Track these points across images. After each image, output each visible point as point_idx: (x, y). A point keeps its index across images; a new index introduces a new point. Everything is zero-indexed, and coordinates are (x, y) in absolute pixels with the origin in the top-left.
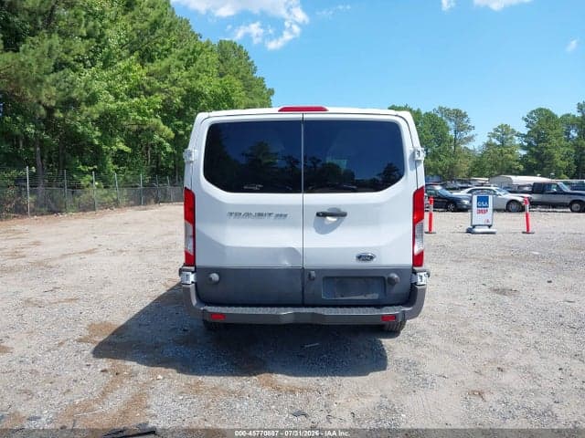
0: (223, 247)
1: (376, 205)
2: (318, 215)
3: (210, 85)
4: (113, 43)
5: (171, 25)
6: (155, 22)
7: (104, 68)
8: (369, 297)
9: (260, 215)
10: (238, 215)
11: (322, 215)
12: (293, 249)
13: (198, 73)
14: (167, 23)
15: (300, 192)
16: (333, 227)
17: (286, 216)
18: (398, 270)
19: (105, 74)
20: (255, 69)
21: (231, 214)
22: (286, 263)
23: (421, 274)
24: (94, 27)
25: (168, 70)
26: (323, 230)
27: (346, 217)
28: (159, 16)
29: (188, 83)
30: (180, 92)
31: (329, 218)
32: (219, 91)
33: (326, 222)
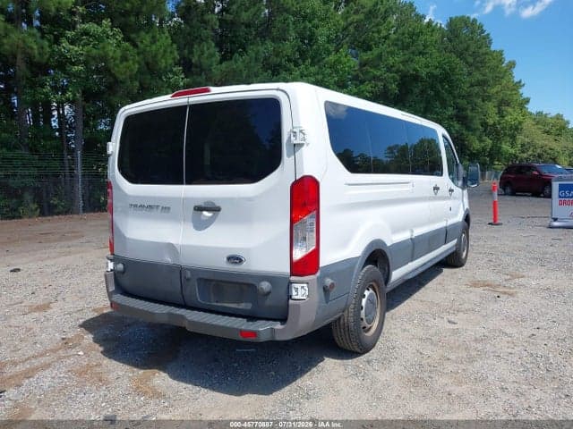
0: (125, 237)
1: (249, 199)
2: (195, 209)
3: (427, 67)
4: (322, 40)
5: (386, 12)
6: (370, 12)
7: (313, 64)
8: (243, 306)
9: (150, 207)
10: (135, 206)
11: (199, 209)
12: (172, 244)
13: (412, 56)
14: (382, 10)
15: (182, 183)
16: (209, 222)
17: (169, 208)
18: (272, 278)
19: (312, 69)
20: (490, 42)
21: (131, 205)
22: (168, 260)
23: (296, 285)
24: (305, 28)
25: (380, 57)
26: (200, 225)
27: (221, 212)
28: (374, 6)
29: (402, 67)
30: (393, 77)
31: (205, 213)
32: (437, 72)
33: (202, 218)
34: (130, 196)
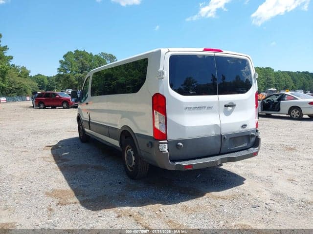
0: (184, 127)
2: (225, 106)
8: (244, 145)
10: (190, 108)
11: (227, 106)
12: (217, 125)
15: (216, 94)
16: (232, 111)
17: (212, 107)
21: (186, 108)
22: (213, 133)
26: (228, 114)
27: (236, 106)
31: (229, 108)
33: (228, 110)
34: (184, 103)
